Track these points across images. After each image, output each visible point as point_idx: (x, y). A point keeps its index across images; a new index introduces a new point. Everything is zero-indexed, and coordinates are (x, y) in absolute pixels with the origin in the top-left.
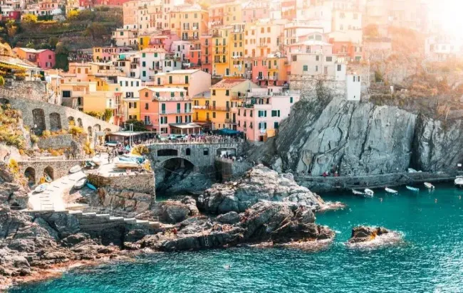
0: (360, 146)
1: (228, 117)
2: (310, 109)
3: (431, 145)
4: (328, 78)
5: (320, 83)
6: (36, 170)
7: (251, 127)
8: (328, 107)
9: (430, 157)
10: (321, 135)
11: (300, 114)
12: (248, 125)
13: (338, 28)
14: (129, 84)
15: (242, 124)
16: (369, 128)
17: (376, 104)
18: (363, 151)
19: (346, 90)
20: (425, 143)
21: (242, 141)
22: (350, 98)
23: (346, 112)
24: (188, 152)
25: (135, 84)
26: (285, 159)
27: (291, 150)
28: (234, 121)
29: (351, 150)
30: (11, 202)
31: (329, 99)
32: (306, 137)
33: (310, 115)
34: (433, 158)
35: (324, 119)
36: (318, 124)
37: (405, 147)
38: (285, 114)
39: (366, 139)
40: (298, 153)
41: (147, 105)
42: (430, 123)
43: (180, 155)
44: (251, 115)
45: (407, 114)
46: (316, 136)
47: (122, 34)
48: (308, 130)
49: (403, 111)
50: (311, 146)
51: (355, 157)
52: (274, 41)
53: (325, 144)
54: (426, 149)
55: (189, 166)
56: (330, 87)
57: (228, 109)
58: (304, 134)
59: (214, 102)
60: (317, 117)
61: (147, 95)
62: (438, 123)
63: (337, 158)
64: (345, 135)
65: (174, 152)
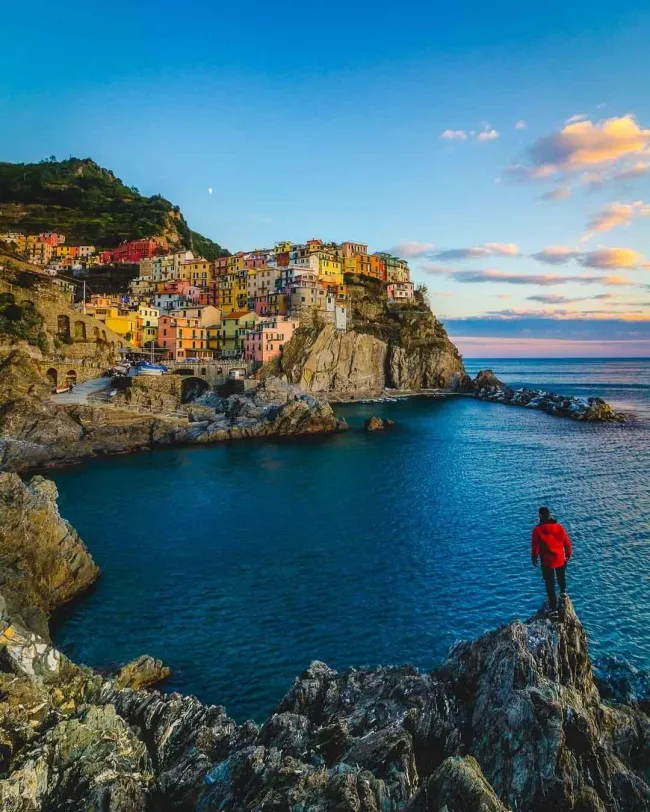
0: (348, 368)
1: (236, 343)
2: (308, 333)
3: (400, 368)
4: (321, 308)
5: (315, 312)
6: (59, 371)
7: (260, 349)
8: (322, 333)
9: (400, 378)
10: (318, 357)
11: (300, 338)
12: (256, 348)
13: (323, 272)
14: (148, 313)
15: (251, 348)
16: (354, 352)
17: (358, 333)
18: (350, 372)
19: (335, 319)
20: (396, 367)
21: (252, 361)
22: (339, 326)
23: (336, 338)
24: (204, 371)
25: (153, 314)
26: (290, 376)
27: (294, 368)
28: (242, 346)
29: (342, 369)
30: (32, 394)
31: (323, 326)
32: (307, 357)
33: (309, 339)
34: (403, 379)
35: (320, 342)
36: (315, 347)
37: (381, 369)
38: (287, 338)
39: (352, 362)
40: (301, 371)
41: (165, 331)
42: (398, 350)
43: (196, 375)
44: (260, 338)
45: (380, 342)
46: (314, 357)
47: (138, 283)
48: (307, 351)
49: (378, 340)
50: (310, 365)
51: (345, 376)
52: (273, 283)
53: (321, 364)
54: (397, 371)
55: (204, 386)
56: (323, 316)
57: (237, 337)
58: (304, 354)
59: (224, 332)
60: (314, 341)
61: (165, 322)
62: (403, 350)
63: (331, 376)
64: (336, 357)
65: (191, 372)
